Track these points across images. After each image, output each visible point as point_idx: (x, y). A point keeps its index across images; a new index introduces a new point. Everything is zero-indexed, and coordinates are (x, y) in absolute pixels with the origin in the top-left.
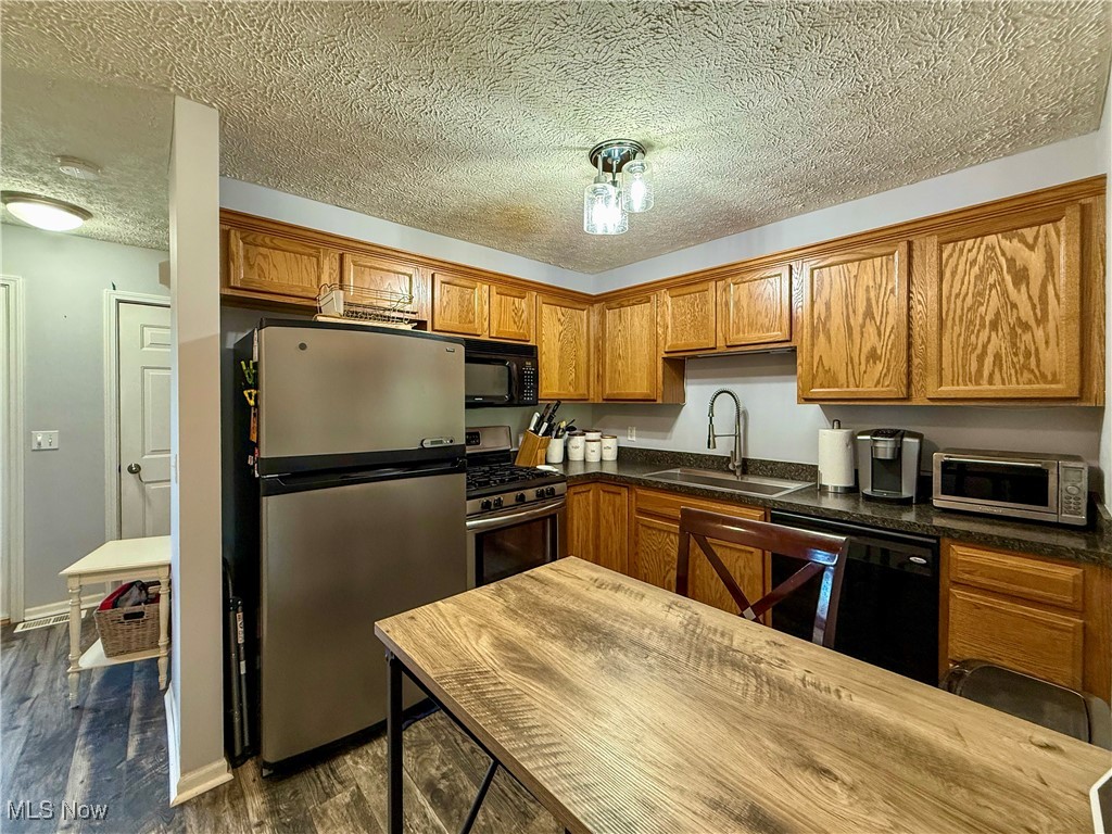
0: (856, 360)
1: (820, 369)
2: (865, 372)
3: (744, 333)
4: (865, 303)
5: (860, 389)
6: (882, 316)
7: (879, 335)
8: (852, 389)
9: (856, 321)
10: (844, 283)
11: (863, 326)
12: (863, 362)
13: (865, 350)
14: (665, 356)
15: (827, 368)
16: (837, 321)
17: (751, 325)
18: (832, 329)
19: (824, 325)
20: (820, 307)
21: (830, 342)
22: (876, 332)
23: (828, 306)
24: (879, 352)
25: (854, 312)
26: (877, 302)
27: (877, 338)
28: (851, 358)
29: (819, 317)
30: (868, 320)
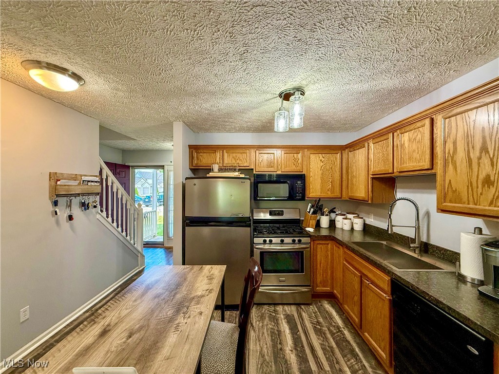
0: (475, 184)
1: (450, 189)
2: (481, 194)
3: (406, 163)
4: (481, 140)
5: (477, 207)
6: (495, 150)
7: (492, 165)
8: (471, 206)
9: (474, 155)
10: (466, 127)
11: (480, 158)
12: (480, 186)
13: (481, 177)
14: (372, 176)
15: (454, 189)
16: (461, 154)
17: (410, 158)
18: (457, 161)
19: (452, 158)
20: (450, 146)
21: (456, 170)
22: (490, 163)
23: (455, 143)
24: (492, 178)
25: (473, 147)
26: (491, 141)
27: (490, 167)
28: (471, 183)
29: (449, 153)
30: (483, 154)
